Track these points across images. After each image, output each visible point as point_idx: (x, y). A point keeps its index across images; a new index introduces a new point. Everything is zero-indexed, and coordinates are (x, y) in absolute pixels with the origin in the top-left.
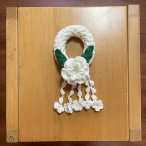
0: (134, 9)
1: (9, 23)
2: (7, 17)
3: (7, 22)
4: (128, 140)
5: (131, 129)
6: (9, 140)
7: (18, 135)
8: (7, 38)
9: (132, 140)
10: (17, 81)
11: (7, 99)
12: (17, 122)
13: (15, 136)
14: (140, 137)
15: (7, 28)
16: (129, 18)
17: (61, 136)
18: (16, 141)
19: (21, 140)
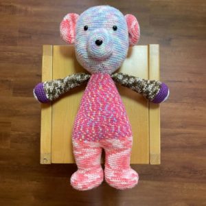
0: (155, 48)
2: (44, 53)
4: (148, 163)
5: (151, 152)
6: (42, 162)
9: (152, 163)
13: (48, 158)
14: (159, 160)
18: (49, 163)
19: (53, 162)
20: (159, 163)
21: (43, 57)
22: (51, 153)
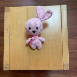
1: (6, 14)
2: (5, 11)
3: (5, 14)
5: (64, 64)
6: (4, 69)
7: (9, 67)
8: (5, 21)
9: (65, 69)
10: (9, 41)
11: (4, 49)
12: (9, 61)
15: (5, 16)
16: (62, 11)
17: (30, 67)
18: (8, 70)
19: (10, 69)
20: (69, 69)
21: (5, 13)
22: (9, 64)
